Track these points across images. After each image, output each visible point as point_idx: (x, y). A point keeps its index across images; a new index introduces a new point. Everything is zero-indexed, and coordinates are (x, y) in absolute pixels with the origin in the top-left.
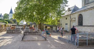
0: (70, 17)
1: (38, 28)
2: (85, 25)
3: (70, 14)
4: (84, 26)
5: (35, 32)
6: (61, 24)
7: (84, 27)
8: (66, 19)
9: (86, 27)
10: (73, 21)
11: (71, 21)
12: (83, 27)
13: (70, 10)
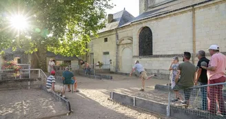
0: (117, 36)
1: (30, 66)
2: (158, 54)
3: (115, 27)
4: (157, 56)
5: (21, 81)
6: (93, 54)
7: (156, 59)
8: (106, 40)
9: (161, 59)
10: (125, 46)
11: (118, 45)
12: (153, 59)
13: (113, 21)
